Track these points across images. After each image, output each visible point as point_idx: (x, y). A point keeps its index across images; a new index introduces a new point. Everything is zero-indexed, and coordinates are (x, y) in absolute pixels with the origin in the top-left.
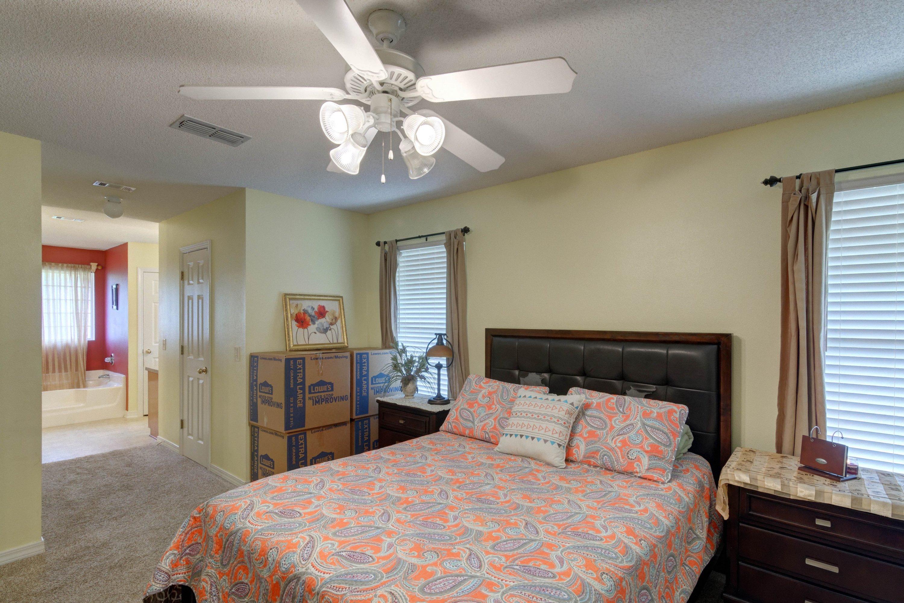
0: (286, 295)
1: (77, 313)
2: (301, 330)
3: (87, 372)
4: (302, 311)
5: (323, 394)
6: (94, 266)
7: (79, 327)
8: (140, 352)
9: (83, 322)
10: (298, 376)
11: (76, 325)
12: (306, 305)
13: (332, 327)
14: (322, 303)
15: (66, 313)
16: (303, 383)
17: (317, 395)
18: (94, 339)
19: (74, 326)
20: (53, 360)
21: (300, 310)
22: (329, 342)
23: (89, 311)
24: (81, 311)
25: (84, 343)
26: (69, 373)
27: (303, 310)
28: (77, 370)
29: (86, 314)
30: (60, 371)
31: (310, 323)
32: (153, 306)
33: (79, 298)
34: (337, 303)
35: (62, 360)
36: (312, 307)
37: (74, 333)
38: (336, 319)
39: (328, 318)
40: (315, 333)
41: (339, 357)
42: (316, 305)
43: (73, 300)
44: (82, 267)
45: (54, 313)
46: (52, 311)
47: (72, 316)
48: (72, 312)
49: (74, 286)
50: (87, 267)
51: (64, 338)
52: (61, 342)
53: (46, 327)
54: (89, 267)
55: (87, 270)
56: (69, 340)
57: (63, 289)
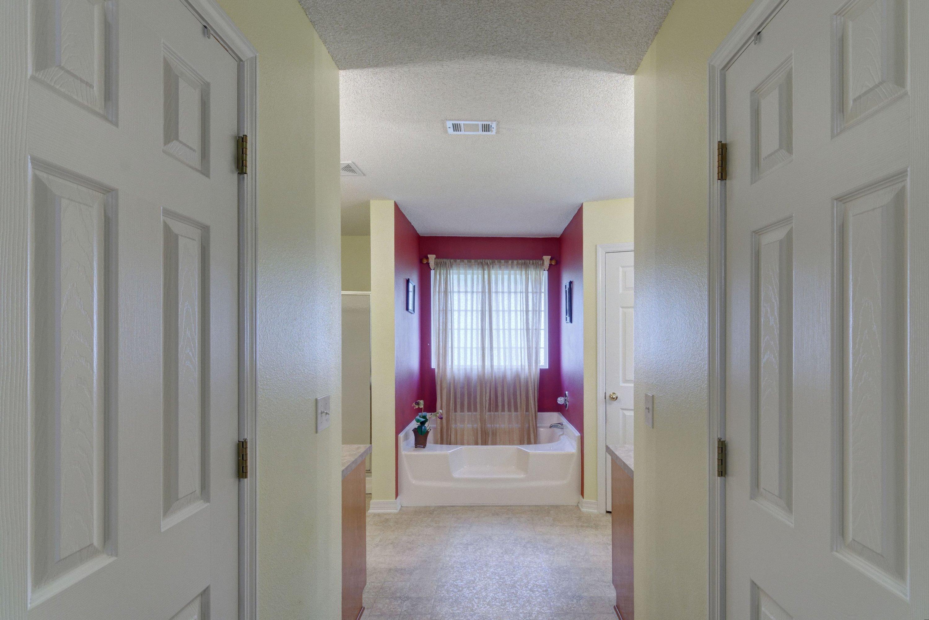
3: (539, 414)
6: (547, 259)
7: (530, 350)
8: (601, 396)
15: (516, 330)
18: (547, 368)
19: (524, 348)
20: (503, 395)
23: (543, 326)
24: (533, 327)
25: (535, 374)
26: (519, 413)
28: (527, 410)
29: (538, 330)
30: (509, 410)
32: (621, 314)
33: (530, 308)
35: (512, 396)
37: (524, 357)
43: (523, 311)
44: (533, 264)
45: (504, 329)
46: (501, 327)
47: (522, 334)
48: (522, 328)
49: (524, 291)
50: (539, 263)
51: (514, 363)
52: (511, 369)
53: (495, 348)
54: (541, 262)
55: (540, 266)
56: (520, 368)
57: (513, 295)
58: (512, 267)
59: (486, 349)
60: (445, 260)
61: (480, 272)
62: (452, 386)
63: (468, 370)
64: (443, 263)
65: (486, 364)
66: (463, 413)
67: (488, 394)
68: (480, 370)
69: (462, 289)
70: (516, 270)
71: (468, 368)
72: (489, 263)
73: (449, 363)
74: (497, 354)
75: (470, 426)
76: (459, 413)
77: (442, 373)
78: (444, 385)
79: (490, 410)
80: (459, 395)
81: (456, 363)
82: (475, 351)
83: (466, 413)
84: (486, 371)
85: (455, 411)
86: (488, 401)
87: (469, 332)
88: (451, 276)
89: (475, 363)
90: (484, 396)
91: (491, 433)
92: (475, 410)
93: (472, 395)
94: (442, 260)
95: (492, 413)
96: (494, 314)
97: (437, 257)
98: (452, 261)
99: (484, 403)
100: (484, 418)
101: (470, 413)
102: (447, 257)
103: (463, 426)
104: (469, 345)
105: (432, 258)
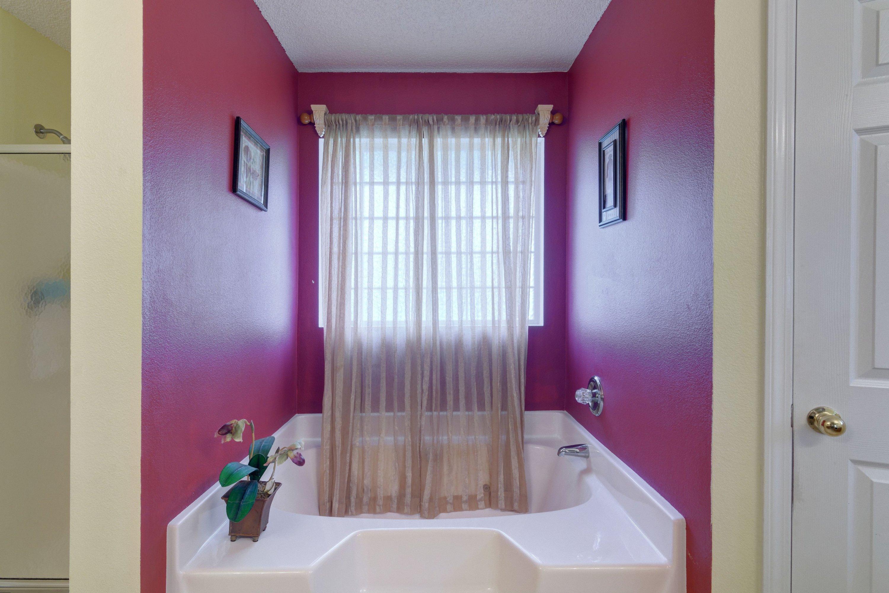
1: (506, 252)
3: (528, 414)
6: (544, 113)
7: (510, 289)
9: (519, 275)
11: (503, 284)
15: (483, 253)
18: (541, 323)
19: (499, 288)
20: (456, 379)
23: (532, 247)
24: (515, 247)
25: (520, 337)
26: (487, 413)
28: (504, 407)
29: (525, 253)
30: (469, 408)
33: (512, 212)
35: (473, 381)
37: (500, 304)
43: (497, 217)
44: (517, 121)
45: (459, 253)
46: (454, 249)
47: (495, 261)
48: (495, 249)
49: (499, 179)
50: (530, 119)
51: (479, 317)
52: (473, 328)
53: (441, 288)
54: (534, 118)
55: (530, 126)
56: (490, 325)
57: (477, 188)
58: (476, 129)
59: (425, 291)
60: (344, 116)
61: (414, 141)
62: (355, 363)
63: (389, 333)
64: (341, 122)
65: (424, 318)
66: (376, 414)
67: (427, 379)
68: (411, 331)
69: (378, 177)
70: (485, 137)
71: (389, 325)
72: (431, 122)
73: (350, 317)
74: (445, 300)
75: (390, 439)
76: (369, 415)
77: (335, 336)
78: (340, 362)
79: (430, 409)
80: (368, 381)
81: (364, 317)
82: (401, 293)
83: (384, 414)
84: (423, 332)
85: (362, 410)
86: (426, 393)
87: (391, 259)
88: (357, 153)
89: (401, 317)
90: (419, 382)
91: (431, 457)
92: (402, 408)
93: (396, 380)
94: (339, 116)
95: (435, 413)
96: (440, 225)
97: (331, 110)
98: (359, 117)
99: (419, 396)
100: (419, 426)
101: (392, 414)
102: (349, 111)
103: (376, 439)
104: (390, 283)
105: (320, 114)
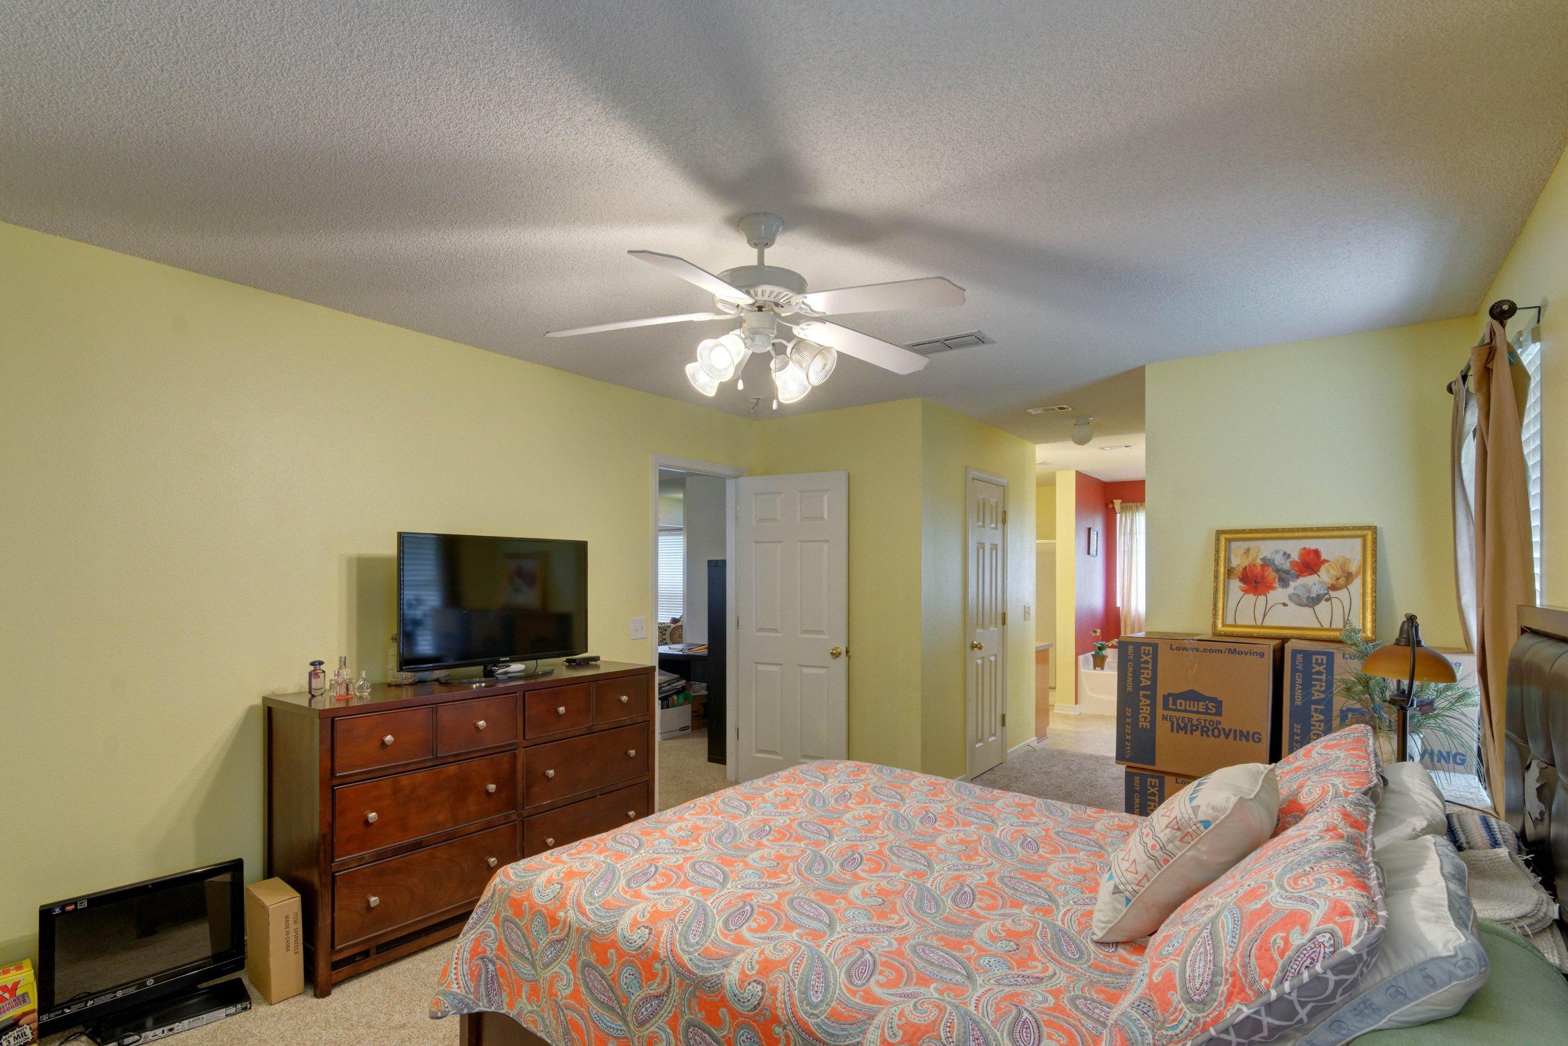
0: (1219, 533)
2: (1251, 597)
4: (1259, 562)
5: (1195, 717)
10: (1143, 673)
12: (1267, 549)
13: (1332, 594)
14: (1312, 544)
16: (1153, 688)
17: (1178, 714)
21: (1254, 560)
22: (1318, 626)
27: (1262, 559)
31: (1277, 585)
34: (1358, 542)
36: (1285, 553)
38: (1349, 577)
39: (1325, 575)
40: (1285, 605)
41: (1240, 653)
42: (1294, 548)
60: (1130, 505)
78: (1128, 623)
94: (1127, 505)
97: (1124, 501)
98: (1138, 504)
102: (1133, 501)
105: (1117, 503)
